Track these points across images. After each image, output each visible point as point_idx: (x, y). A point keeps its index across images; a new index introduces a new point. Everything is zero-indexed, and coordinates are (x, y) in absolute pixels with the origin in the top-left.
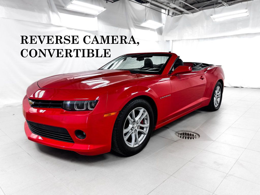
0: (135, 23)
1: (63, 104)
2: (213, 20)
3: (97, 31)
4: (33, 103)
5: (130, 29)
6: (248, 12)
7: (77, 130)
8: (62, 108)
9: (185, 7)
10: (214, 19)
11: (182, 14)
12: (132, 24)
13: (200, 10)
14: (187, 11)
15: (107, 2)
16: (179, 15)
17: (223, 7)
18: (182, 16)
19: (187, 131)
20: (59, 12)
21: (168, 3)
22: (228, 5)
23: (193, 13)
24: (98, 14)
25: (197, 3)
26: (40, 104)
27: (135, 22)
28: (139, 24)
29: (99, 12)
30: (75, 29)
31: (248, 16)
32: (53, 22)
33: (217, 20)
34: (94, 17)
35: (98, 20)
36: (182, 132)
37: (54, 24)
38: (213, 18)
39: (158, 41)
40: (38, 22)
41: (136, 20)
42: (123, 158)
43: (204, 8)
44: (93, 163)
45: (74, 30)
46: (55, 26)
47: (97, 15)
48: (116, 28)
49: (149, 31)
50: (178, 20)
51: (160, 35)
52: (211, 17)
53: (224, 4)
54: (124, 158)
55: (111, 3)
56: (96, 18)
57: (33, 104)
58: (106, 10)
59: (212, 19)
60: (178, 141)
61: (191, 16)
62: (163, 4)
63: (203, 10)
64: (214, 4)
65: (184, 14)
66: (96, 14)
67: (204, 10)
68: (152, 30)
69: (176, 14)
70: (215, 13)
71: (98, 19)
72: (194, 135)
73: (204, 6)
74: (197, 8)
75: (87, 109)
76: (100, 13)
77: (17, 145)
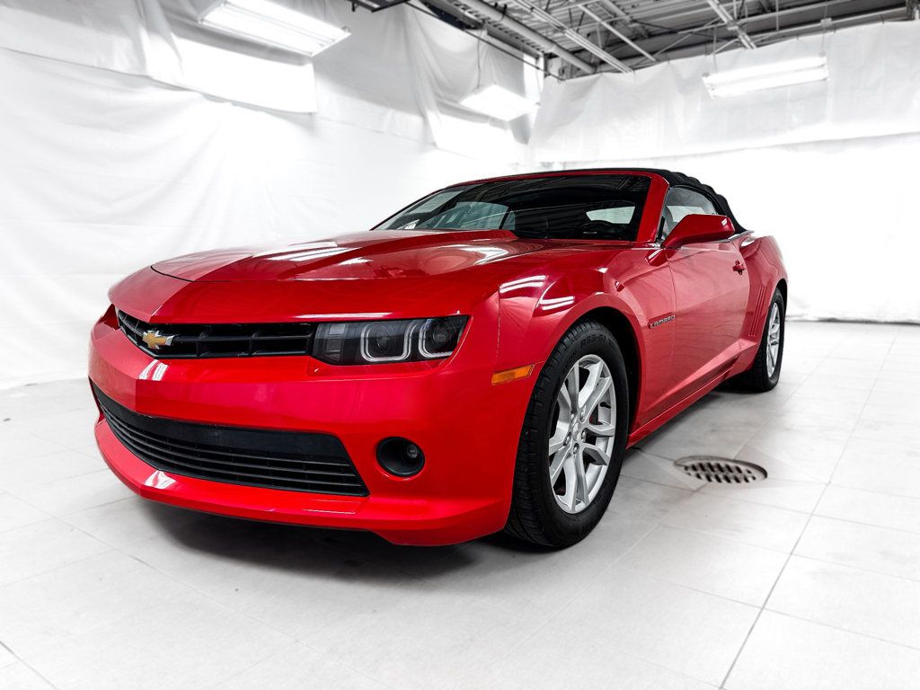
0: (439, 96)
1: (314, 336)
2: (710, 91)
3: (310, 114)
4: (168, 340)
5: (423, 116)
6: (826, 67)
7: (389, 438)
8: (310, 353)
9: (612, 44)
10: (713, 89)
11: (594, 73)
12: (431, 99)
13: (658, 61)
14: (615, 61)
15: (354, 9)
16: (585, 75)
17: (740, 49)
18: (596, 79)
19: (712, 458)
20: (175, 33)
21: (559, 27)
22: (755, 43)
23: (634, 69)
24: (315, 49)
25: (645, 39)
26: (202, 343)
27: (441, 93)
28: (456, 102)
29: (322, 45)
30: (235, 103)
31: (825, 79)
32: (152, 70)
33: (721, 92)
34: (301, 64)
35: (315, 77)
36: (695, 463)
37: (156, 78)
38: (712, 85)
39: (517, 164)
40: (96, 65)
41: (441, 85)
42: (536, 557)
43: (670, 54)
44: (433, 582)
45: (229, 104)
46: (157, 87)
47: (313, 55)
48: (379, 109)
49: (486, 126)
50: (583, 93)
51: (521, 141)
52: (705, 80)
53: (743, 41)
54: (542, 556)
55: (370, 12)
56: (309, 67)
57: (168, 343)
58: (348, 38)
59: (708, 86)
60: (702, 490)
61: (627, 79)
62: (540, 35)
63: (669, 59)
64: (711, 41)
65: (605, 74)
66: (311, 53)
67: (672, 62)
68: (496, 122)
69: (575, 72)
70: (716, 69)
71: (316, 70)
72: (743, 468)
73: (671, 46)
74: (652, 53)
75: (415, 356)
76: (327, 47)
77: (72, 530)
